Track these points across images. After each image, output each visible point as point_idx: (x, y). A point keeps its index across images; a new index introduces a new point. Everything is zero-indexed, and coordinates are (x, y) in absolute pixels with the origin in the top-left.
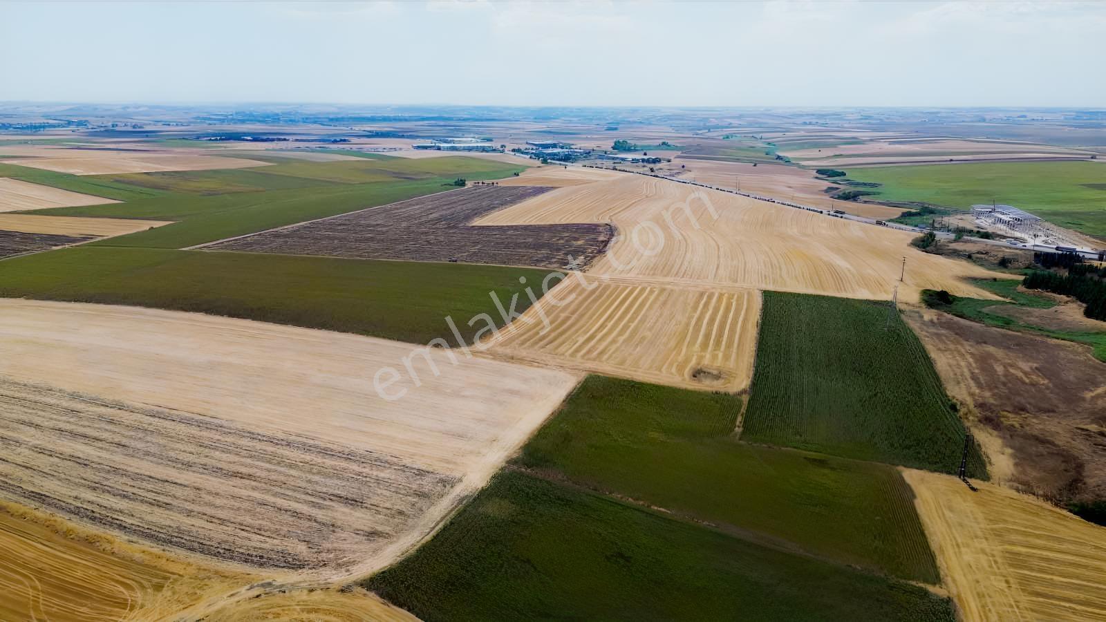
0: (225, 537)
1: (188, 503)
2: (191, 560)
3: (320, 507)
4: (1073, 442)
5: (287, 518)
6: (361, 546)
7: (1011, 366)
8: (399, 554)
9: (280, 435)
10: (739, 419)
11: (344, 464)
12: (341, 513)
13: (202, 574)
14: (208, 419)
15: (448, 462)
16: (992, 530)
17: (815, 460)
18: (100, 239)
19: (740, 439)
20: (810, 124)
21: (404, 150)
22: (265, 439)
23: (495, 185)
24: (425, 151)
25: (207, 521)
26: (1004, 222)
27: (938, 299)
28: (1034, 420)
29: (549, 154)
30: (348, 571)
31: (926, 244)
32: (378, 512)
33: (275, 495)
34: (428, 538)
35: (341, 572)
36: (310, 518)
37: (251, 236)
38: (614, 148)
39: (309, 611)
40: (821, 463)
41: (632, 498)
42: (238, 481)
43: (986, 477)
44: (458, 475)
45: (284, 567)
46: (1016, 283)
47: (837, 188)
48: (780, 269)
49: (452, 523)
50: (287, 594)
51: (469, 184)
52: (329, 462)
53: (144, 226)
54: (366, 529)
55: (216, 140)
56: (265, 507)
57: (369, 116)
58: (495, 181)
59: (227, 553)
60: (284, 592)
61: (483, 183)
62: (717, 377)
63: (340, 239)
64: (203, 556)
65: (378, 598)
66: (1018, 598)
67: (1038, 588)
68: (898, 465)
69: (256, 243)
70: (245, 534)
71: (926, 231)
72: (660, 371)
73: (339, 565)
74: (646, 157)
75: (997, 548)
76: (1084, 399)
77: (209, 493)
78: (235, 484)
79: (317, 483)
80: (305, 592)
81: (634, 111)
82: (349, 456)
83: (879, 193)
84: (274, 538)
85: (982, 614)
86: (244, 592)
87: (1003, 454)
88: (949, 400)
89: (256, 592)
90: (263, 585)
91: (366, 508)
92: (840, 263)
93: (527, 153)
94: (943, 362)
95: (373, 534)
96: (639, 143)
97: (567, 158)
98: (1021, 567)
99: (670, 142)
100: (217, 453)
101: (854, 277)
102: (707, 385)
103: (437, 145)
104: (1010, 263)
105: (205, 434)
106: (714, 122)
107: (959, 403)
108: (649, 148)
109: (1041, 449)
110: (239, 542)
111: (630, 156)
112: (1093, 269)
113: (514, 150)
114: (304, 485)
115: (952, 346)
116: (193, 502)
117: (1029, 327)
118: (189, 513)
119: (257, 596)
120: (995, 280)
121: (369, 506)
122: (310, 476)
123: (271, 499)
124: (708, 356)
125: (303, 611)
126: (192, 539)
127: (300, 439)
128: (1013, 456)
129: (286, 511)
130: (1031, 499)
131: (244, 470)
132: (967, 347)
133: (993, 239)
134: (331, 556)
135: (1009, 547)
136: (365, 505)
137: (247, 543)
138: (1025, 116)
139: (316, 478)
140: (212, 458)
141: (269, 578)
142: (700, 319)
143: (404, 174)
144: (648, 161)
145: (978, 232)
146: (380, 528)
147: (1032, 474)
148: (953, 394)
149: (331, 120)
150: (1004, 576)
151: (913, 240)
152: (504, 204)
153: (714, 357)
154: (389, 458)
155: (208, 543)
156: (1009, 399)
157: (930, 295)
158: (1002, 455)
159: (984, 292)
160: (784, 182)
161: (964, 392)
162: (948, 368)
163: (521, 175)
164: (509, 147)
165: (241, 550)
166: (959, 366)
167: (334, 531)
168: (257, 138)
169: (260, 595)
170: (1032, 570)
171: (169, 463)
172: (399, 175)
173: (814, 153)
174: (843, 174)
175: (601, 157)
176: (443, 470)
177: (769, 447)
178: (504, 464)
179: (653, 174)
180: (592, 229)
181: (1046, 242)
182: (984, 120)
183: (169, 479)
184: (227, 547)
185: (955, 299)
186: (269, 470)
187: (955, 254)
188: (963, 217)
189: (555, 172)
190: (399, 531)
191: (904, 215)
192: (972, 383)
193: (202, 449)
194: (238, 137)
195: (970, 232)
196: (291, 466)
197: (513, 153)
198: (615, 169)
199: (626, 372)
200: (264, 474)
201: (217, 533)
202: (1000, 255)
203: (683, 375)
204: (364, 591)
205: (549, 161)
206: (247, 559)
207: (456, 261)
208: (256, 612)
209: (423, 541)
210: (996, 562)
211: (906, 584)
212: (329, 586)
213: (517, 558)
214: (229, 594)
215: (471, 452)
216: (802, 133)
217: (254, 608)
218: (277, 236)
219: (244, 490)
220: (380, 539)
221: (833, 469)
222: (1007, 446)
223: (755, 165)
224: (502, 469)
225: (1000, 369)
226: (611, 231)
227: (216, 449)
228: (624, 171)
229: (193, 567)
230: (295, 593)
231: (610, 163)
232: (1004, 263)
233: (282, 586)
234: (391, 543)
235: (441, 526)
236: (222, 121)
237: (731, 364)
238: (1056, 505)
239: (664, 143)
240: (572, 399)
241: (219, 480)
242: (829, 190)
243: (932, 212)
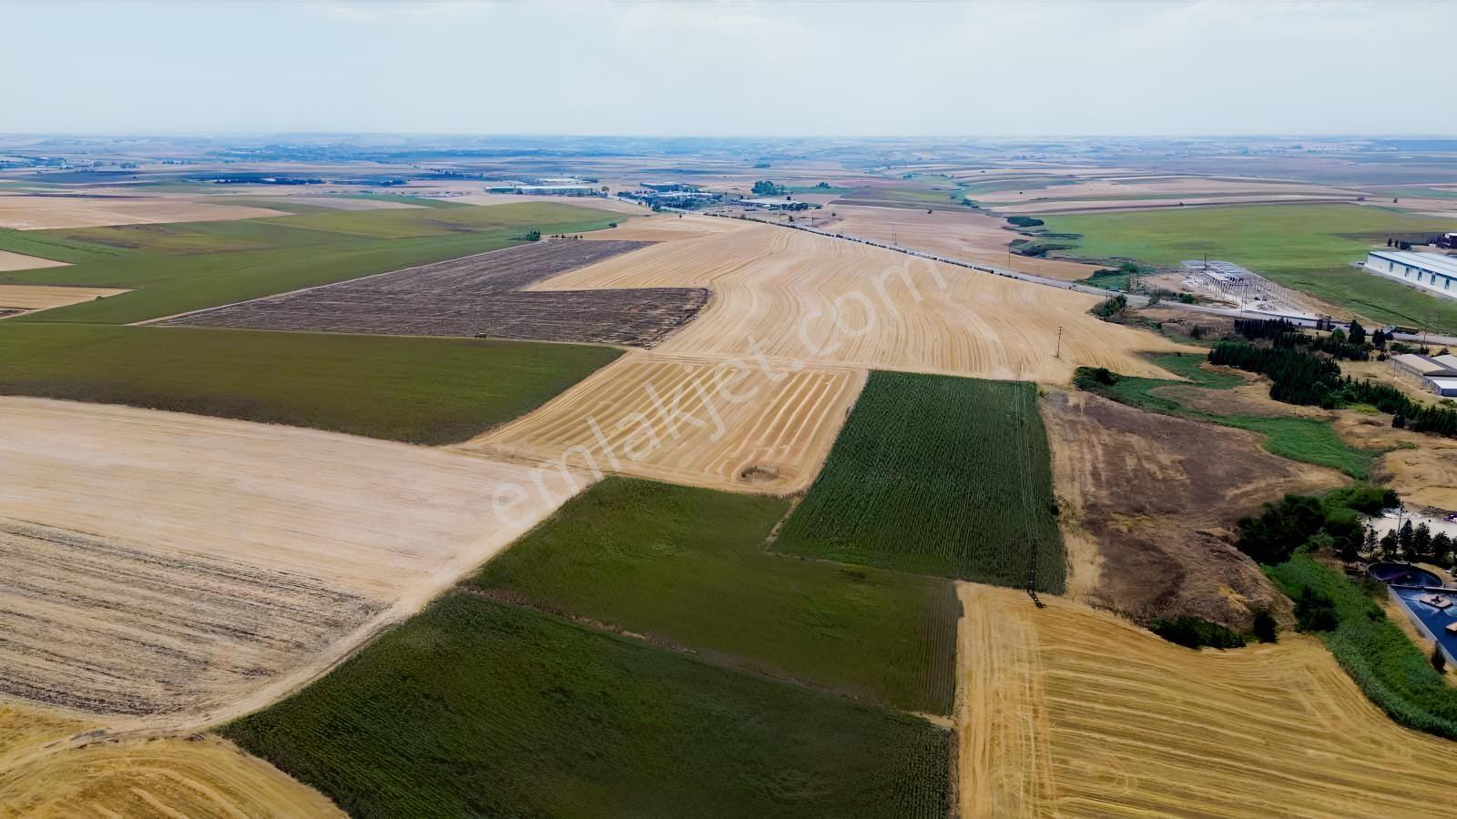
0: (63, 679)
1: (29, 639)
2: (11, 706)
3: (196, 640)
4: (1187, 549)
5: (150, 654)
6: (235, 686)
7: (1148, 458)
8: (278, 695)
9: (175, 555)
10: (778, 525)
11: (246, 589)
12: (225, 648)
13: (20, 722)
14: (86, 537)
15: (382, 584)
16: (1043, 652)
17: (852, 574)
18: (26, 312)
19: (769, 550)
20: (1024, 158)
21: (475, 196)
22: (153, 560)
23: (579, 238)
24: (501, 195)
25: (47, 660)
26: (1218, 282)
27: (1096, 379)
28: (1149, 524)
29: (667, 199)
30: (207, 715)
31: (1111, 312)
32: (271, 646)
33: (144, 627)
34: (323, 675)
35: (198, 718)
36: (179, 655)
37: (226, 308)
38: (754, 191)
39: (143, 764)
40: (860, 577)
41: (602, 622)
42: (100, 612)
43: (1059, 590)
44: (387, 599)
45: (126, 713)
46: (1200, 357)
47: (1026, 241)
48: (906, 343)
49: (359, 657)
50: (120, 744)
51: (545, 238)
52: (227, 586)
53: (89, 295)
54: (248, 665)
55: (227, 182)
56: (126, 642)
57: (445, 150)
58: (579, 234)
59: (59, 696)
60: (117, 741)
61: (563, 237)
62: (773, 477)
63: (345, 310)
64: (28, 701)
65: (235, 747)
66: (1040, 729)
67: (1072, 718)
68: (956, 579)
69: (231, 315)
70: (90, 674)
71: (1116, 294)
72: (703, 471)
73: (198, 709)
74: (789, 203)
75: (1038, 672)
76: (1223, 497)
77: (60, 626)
78: (94, 615)
79: (203, 612)
80: (144, 741)
81: (799, 142)
82: (255, 580)
83: (1077, 247)
84: (124, 679)
85: (988, 747)
86: (67, 742)
87: (1092, 563)
88: (1053, 501)
89: (81, 742)
90: (93, 734)
91: (257, 640)
92: (987, 334)
93: (635, 198)
94: (1064, 454)
95: (255, 672)
96: (787, 185)
97: (687, 205)
98: (1059, 694)
99: (830, 183)
100: (85, 578)
101: (998, 351)
102: (757, 487)
103: (517, 187)
104: (1205, 333)
105: (77, 555)
106: (898, 156)
107: (1064, 505)
108: (801, 191)
109: (1142, 557)
110: (80, 683)
111: (768, 201)
112: (1303, 340)
113: (620, 194)
114: (184, 614)
115: (1084, 436)
116: (35, 636)
117: (1197, 412)
118: (26, 650)
119: (81, 747)
120: (1179, 354)
121: (260, 638)
122: (196, 604)
123: (135, 632)
124: (771, 451)
125: (134, 763)
126: (20, 681)
127: (199, 560)
128: (1104, 566)
129: (151, 646)
130: (1107, 616)
131: (112, 598)
132: (1106, 436)
133: (1197, 303)
134: (192, 698)
135: (1054, 672)
136: (256, 638)
137: (90, 684)
138: (1300, 147)
139: (204, 606)
140: (77, 584)
141: (102, 725)
142: (777, 407)
143: (462, 226)
144: (791, 208)
145: (1181, 295)
146: (266, 665)
147: (1120, 585)
148: (1062, 493)
149: (393, 156)
150: (1034, 705)
151: (1096, 306)
152: (582, 262)
153: (779, 452)
154: (307, 581)
155: (40, 685)
156: (1127, 498)
157: (1086, 374)
158: (1090, 565)
159: (1159, 368)
160: (962, 233)
161: (1077, 490)
162: (1068, 462)
163: (619, 227)
164: (615, 188)
165: (79, 694)
166: (1082, 459)
167: (205, 669)
168: (282, 180)
169: (85, 745)
170: (1071, 696)
171: (21, 590)
172: (457, 228)
173: (1013, 196)
174: (1041, 223)
175: (732, 203)
176: (370, 594)
177: (803, 559)
178: (453, 585)
179: (791, 224)
180: (683, 294)
181: (1261, 307)
182: (1245, 153)
183: (13, 610)
184: (61, 691)
185: (1119, 378)
186: (145, 598)
187: (1142, 323)
188: (1171, 276)
189: (669, 222)
190: (290, 667)
191: (1098, 274)
192: (1090, 480)
193: (66, 573)
194: (256, 179)
195: (1172, 296)
196: (176, 593)
197: (619, 198)
198: (743, 218)
199: (659, 472)
200: (135, 602)
201: (53, 673)
202: (1194, 323)
203: (730, 475)
204: (220, 738)
205: (663, 208)
206: (82, 704)
207: (484, 336)
208: (76, 765)
209: (316, 679)
210: (1031, 689)
211: (908, 716)
212: (175, 734)
213: (427, 696)
214: (47, 744)
215: (416, 572)
216: (1007, 170)
217: (74, 761)
218: (261, 307)
219: (104, 622)
220: (262, 678)
221: (874, 584)
222: (1100, 554)
223: (929, 213)
224: (449, 592)
225: (1131, 463)
226: (705, 296)
227: (85, 573)
228: (754, 220)
229: (11, 714)
230: (130, 743)
231: (740, 210)
232: (1196, 334)
233: (117, 734)
234: (274, 682)
235: (345, 660)
236: (245, 157)
237: (796, 461)
238: (1136, 623)
239: (822, 185)
240: (571, 507)
241: (79, 610)
242: (1016, 242)
243: (1134, 271)
